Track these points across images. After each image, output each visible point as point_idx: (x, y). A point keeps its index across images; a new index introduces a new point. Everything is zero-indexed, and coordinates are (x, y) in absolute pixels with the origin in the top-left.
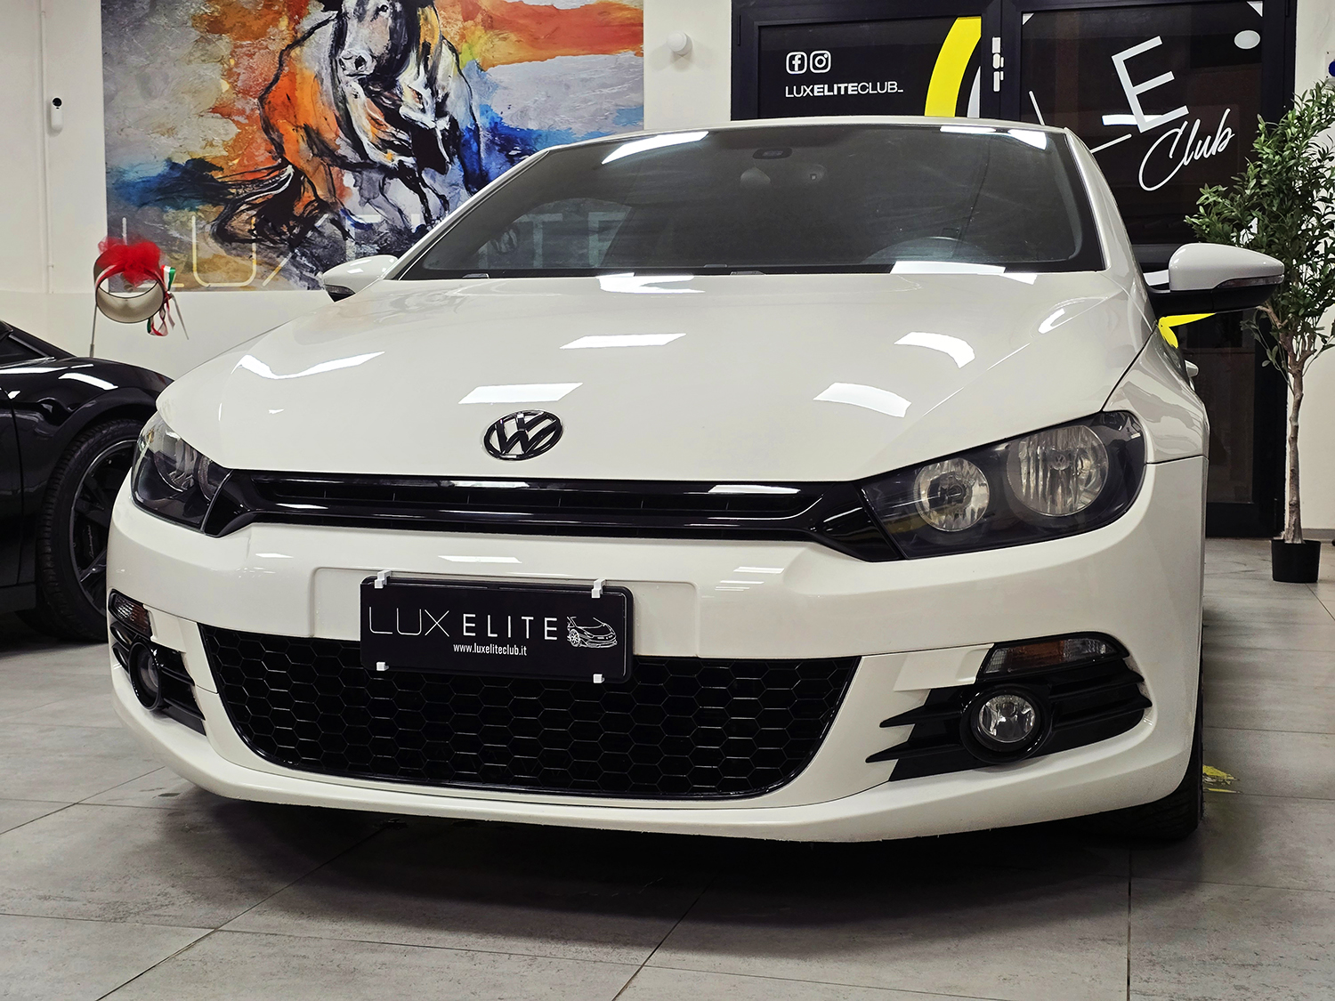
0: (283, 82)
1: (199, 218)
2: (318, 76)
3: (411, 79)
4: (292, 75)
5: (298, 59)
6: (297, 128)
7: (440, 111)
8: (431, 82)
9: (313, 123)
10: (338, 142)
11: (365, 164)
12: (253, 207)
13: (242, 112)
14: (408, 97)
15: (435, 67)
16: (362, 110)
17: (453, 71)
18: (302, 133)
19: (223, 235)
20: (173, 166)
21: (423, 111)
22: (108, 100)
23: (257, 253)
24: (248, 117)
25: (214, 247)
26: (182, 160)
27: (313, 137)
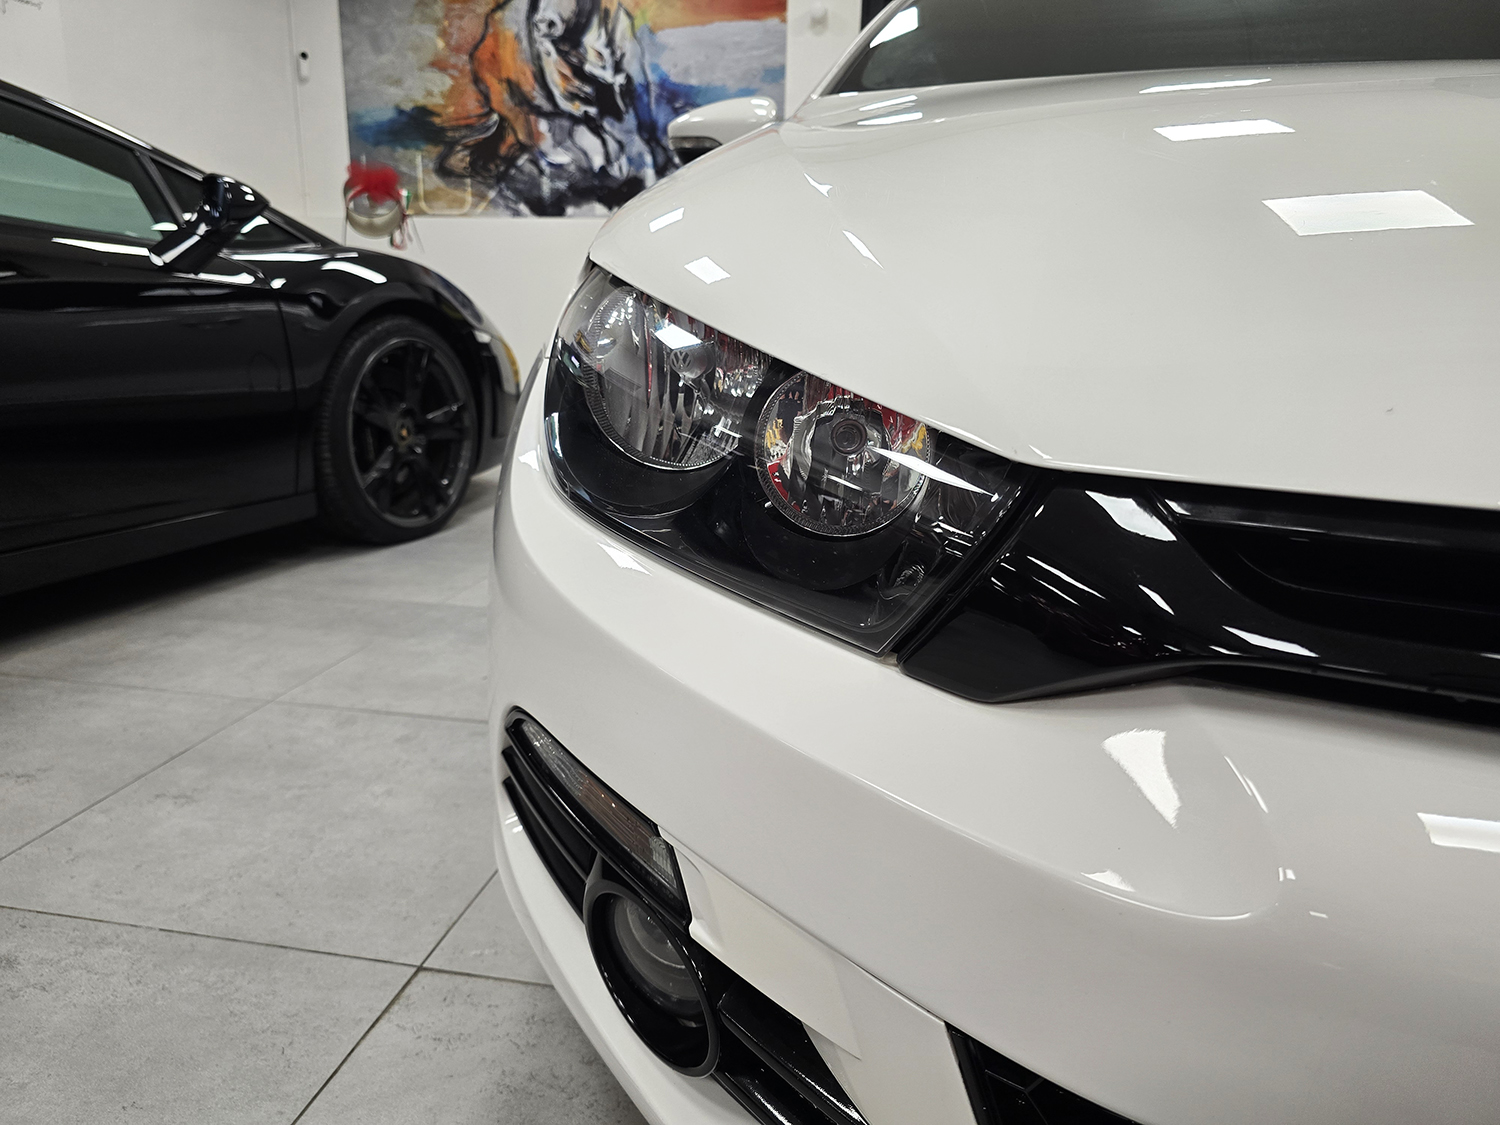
0: (489, 41)
1: (423, 157)
2: (517, 37)
3: (593, 40)
4: (496, 36)
5: (501, 21)
6: (500, 80)
7: (618, 68)
8: (610, 43)
9: (513, 77)
10: (535, 94)
11: (556, 113)
12: (466, 147)
13: (454, 67)
14: (591, 56)
15: (613, 30)
16: (553, 66)
17: (629, 33)
18: (505, 85)
19: (443, 170)
20: (401, 112)
21: (604, 68)
22: (346, 54)
23: (472, 186)
24: (461, 71)
25: (435, 181)
26: (408, 107)
27: (513, 88)
